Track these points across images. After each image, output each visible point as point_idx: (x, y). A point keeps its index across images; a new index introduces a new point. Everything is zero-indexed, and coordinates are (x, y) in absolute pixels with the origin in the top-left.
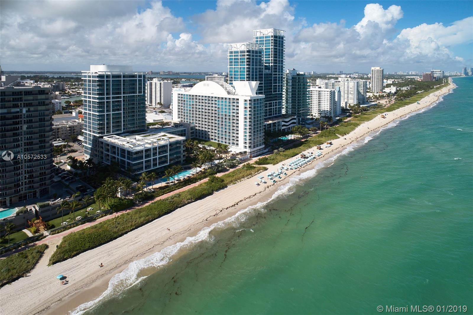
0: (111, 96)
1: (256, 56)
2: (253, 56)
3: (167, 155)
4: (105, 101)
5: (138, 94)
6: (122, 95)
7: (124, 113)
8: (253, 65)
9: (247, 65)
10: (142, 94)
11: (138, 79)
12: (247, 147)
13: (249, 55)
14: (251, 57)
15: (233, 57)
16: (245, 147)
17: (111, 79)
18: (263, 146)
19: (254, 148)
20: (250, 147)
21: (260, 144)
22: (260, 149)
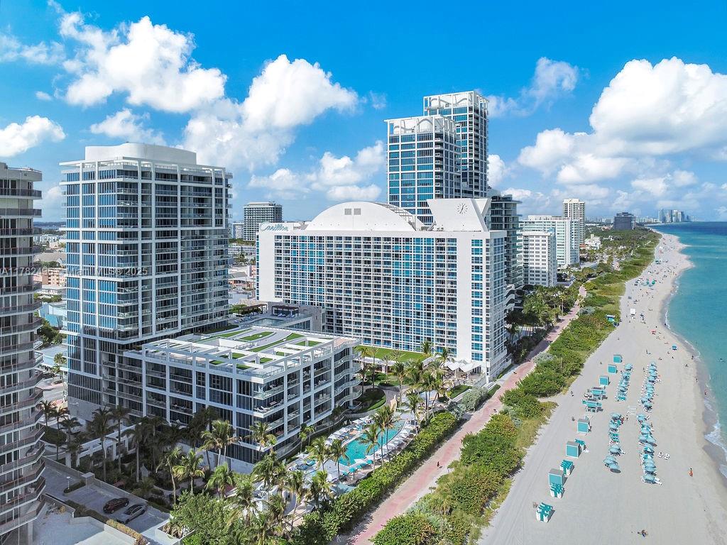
0: (154, 229)
3: (331, 386)
5: (214, 227)
6: (179, 228)
7: (182, 277)
8: (447, 169)
9: (437, 166)
10: (224, 227)
11: (213, 186)
12: (481, 355)
13: (441, 144)
14: (444, 149)
15: (400, 151)
16: (477, 357)
17: (153, 182)
18: (505, 353)
19: (495, 357)
20: (488, 355)
21: (502, 348)
22: (501, 360)
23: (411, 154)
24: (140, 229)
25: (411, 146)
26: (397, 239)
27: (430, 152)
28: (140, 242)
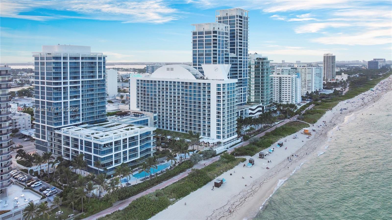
0: (69, 81)
1: (223, 37)
2: (219, 37)
3: (138, 147)
5: (97, 79)
6: (81, 80)
7: (82, 100)
8: (219, 48)
9: (213, 47)
10: (102, 79)
11: (97, 61)
12: (220, 136)
13: (216, 36)
14: (217, 38)
15: (197, 39)
16: (218, 137)
17: (68, 61)
18: (236, 136)
19: (228, 137)
20: (223, 137)
21: (233, 133)
22: (233, 139)
23: (202, 41)
24: (62, 81)
25: (202, 37)
26: (186, 83)
27: (210, 40)
28: (62, 86)
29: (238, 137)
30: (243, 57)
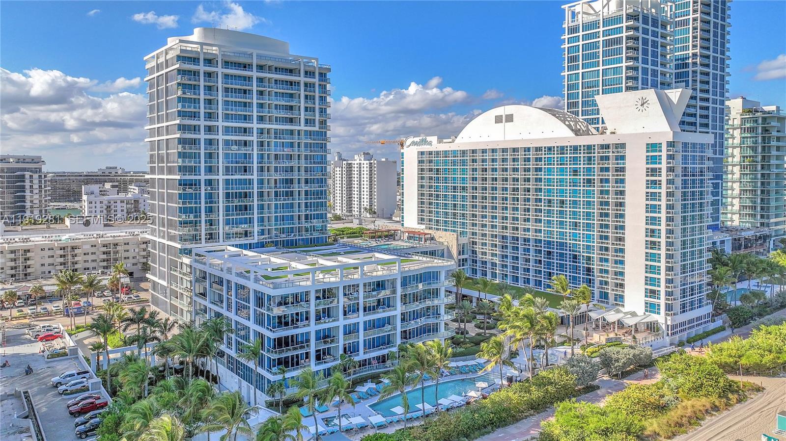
0: (221, 123)
1: (655, 34)
2: (645, 31)
3: (394, 317)
4: (202, 136)
5: (303, 127)
6: (255, 125)
8: (645, 61)
9: (628, 58)
10: (316, 128)
11: (302, 79)
12: (659, 305)
13: (636, 29)
14: (640, 35)
15: (581, 43)
16: (651, 308)
17: (220, 70)
18: (708, 309)
19: (684, 312)
20: (669, 308)
21: (700, 301)
22: (699, 319)
23: (595, 45)
24: (202, 123)
25: (596, 36)
26: (549, 147)
27: (619, 41)
29: (714, 316)
30: (711, 96)
